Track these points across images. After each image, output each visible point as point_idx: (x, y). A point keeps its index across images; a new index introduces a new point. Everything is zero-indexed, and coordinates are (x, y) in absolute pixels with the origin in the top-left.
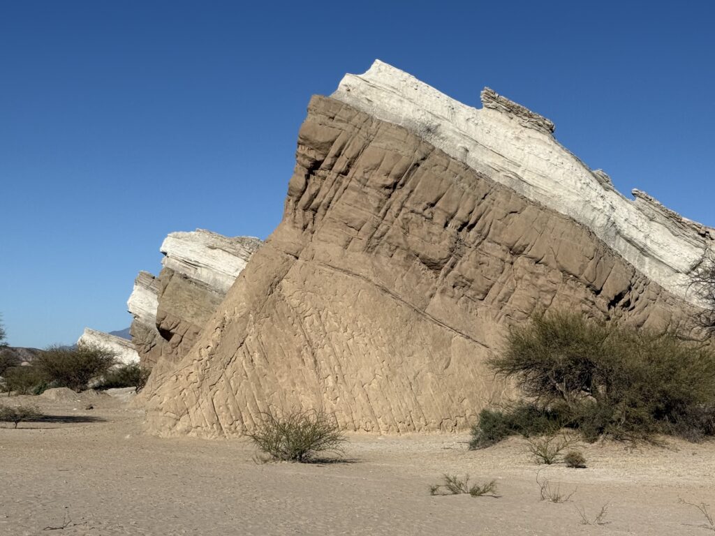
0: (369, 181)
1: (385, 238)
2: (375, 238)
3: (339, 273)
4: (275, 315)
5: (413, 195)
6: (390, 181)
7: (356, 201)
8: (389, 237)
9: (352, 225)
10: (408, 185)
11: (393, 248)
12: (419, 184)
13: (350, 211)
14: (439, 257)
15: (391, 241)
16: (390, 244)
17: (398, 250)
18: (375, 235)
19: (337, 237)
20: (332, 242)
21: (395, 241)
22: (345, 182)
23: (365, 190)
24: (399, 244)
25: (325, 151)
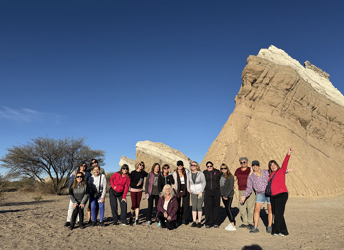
0: (279, 87)
1: (287, 111)
2: (283, 111)
3: (272, 124)
4: (249, 141)
5: (295, 94)
6: (288, 87)
7: (274, 95)
8: (289, 110)
9: (273, 105)
10: (294, 89)
11: (290, 115)
12: (298, 90)
13: (272, 99)
14: (308, 119)
15: (290, 112)
16: (289, 113)
17: (292, 116)
18: (283, 109)
19: (267, 110)
20: (266, 112)
21: (291, 112)
22: (268, 88)
23: (277, 91)
24: (293, 113)
25: (259, 75)
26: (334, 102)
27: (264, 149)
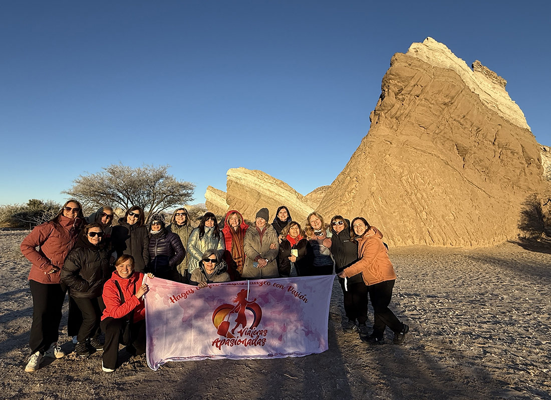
0: (434, 101)
3: (419, 152)
4: (387, 175)
5: (456, 110)
6: (447, 101)
7: (426, 112)
8: (444, 133)
9: (423, 126)
11: (445, 139)
12: (460, 104)
13: (423, 117)
14: (469, 146)
17: (447, 141)
18: (436, 132)
19: (415, 132)
20: (412, 135)
22: (417, 101)
23: (431, 105)
24: (450, 137)
25: (406, 83)
26: (507, 121)
27: (405, 185)
